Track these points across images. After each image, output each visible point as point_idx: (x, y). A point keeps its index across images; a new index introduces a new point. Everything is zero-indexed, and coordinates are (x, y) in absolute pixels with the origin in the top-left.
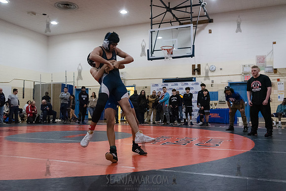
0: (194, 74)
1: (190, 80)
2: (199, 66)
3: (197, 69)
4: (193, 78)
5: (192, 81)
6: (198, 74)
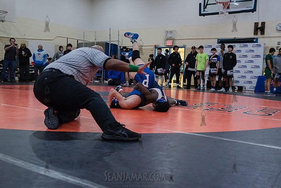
5: (253, 42)
6: (261, 34)
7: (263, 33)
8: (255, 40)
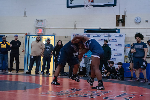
0: (117, 24)
1: (113, 31)
2: (124, 16)
3: (121, 20)
4: (116, 29)
5: (115, 32)
6: (122, 25)
8: (117, 31)
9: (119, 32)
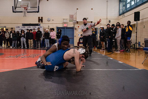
1: (37, 25)
2: (42, 18)
6: (41, 22)
7: (42, 22)
8: (39, 25)
9: (40, 25)
